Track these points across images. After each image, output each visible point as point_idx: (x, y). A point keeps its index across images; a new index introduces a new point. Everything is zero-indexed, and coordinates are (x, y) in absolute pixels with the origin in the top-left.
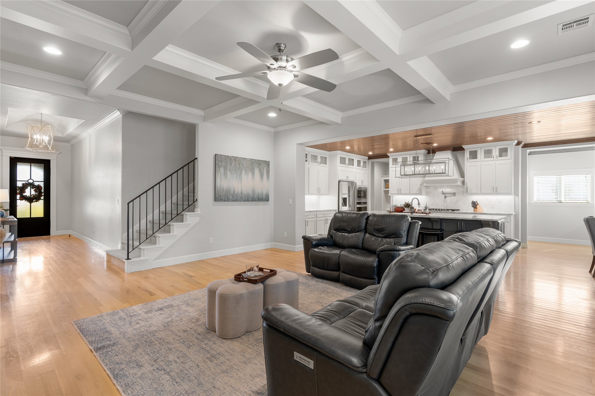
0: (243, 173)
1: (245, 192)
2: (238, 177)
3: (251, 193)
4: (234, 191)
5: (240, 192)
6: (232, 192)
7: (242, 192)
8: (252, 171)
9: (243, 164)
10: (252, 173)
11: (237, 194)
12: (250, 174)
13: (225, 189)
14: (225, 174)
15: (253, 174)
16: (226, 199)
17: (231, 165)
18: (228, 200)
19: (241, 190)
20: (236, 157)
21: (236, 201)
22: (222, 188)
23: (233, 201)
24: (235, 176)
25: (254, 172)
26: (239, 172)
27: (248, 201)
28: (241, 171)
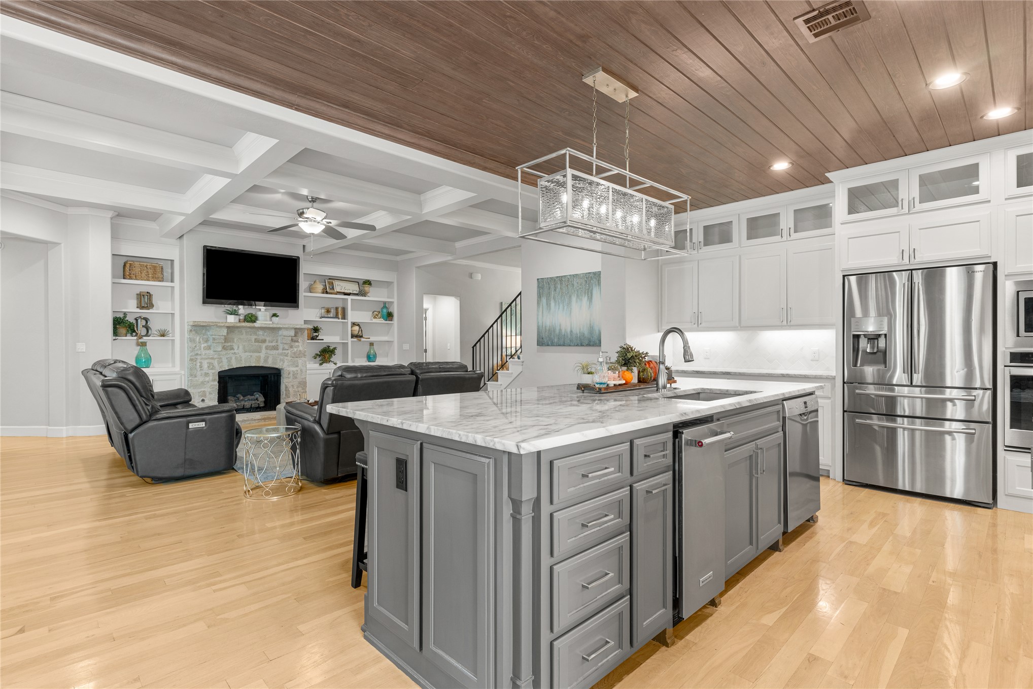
0: (574, 299)
1: (576, 330)
2: (566, 308)
3: (586, 333)
4: (560, 330)
5: (569, 330)
6: (557, 331)
7: (571, 331)
8: (588, 294)
9: (573, 285)
10: (588, 297)
11: (564, 335)
12: (585, 299)
13: (548, 328)
14: (548, 305)
15: (590, 299)
16: (550, 343)
17: (555, 290)
18: (553, 345)
19: (571, 328)
20: (562, 276)
21: (564, 345)
22: (544, 326)
23: (559, 345)
24: (561, 306)
25: (592, 295)
26: (566, 299)
27: (582, 345)
28: (570, 297)
